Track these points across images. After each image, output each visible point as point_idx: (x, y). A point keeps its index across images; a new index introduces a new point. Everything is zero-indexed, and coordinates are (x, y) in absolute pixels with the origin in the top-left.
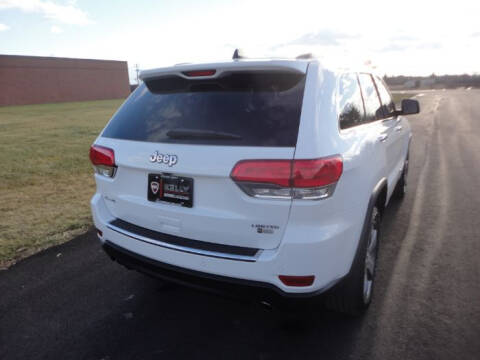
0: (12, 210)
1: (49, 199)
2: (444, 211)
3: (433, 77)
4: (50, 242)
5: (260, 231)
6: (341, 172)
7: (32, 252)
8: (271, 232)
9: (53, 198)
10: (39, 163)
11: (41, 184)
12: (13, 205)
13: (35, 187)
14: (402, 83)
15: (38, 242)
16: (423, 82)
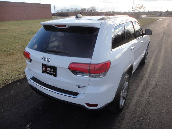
0: (5, 65)
1: (18, 61)
2: (159, 71)
3: (167, 12)
4: (17, 78)
5: (79, 87)
6: (110, 67)
7: (10, 82)
8: (83, 88)
9: (20, 60)
10: (16, 46)
11: (16, 54)
12: (6, 63)
13: (14, 56)
14: (155, 14)
15: (12, 78)
16: (163, 14)
